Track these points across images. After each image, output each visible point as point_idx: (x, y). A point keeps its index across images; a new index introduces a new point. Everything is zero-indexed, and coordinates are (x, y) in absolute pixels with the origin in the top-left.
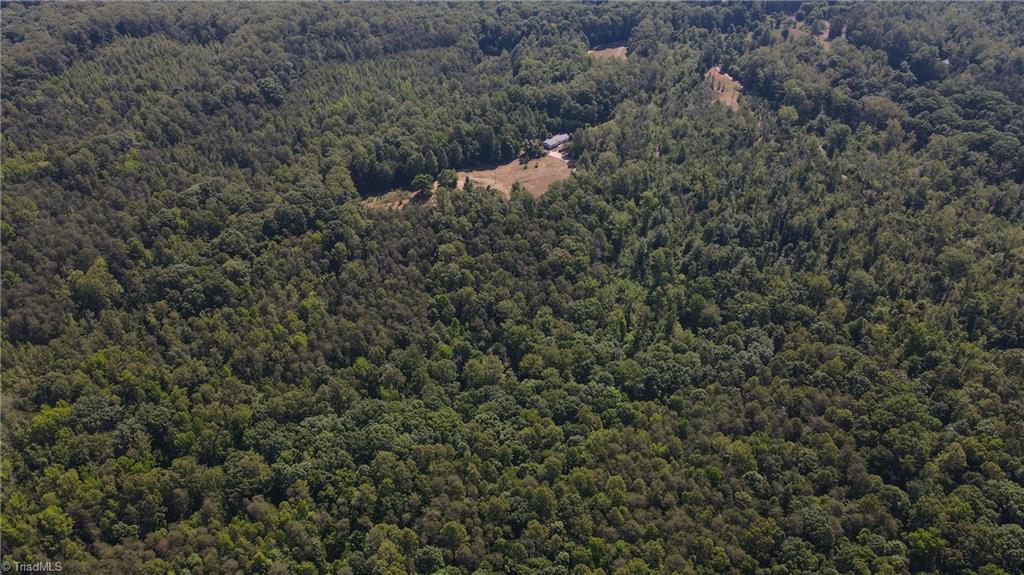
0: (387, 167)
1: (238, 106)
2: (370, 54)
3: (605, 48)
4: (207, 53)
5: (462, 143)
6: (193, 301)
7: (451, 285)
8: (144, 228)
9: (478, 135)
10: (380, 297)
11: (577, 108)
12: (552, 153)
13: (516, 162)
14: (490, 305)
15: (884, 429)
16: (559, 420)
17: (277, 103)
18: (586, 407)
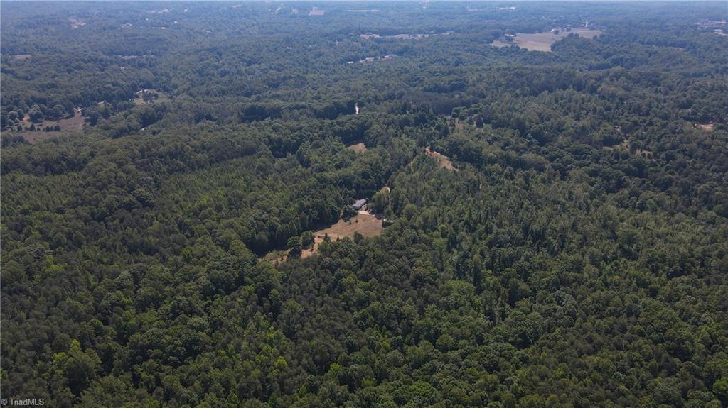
0: (264, 236)
1: (123, 213)
2: (201, 166)
3: (350, 146)
4: (66, 179)
5: (307, 213)
6: (177, 354)
7: (362, 303)
8: (97, 311)
9: (315, 206)
10: (319, 321)
11: (364, 182)
12: (360, 212)
13: (341, 222)
14: (396, 311)
15: (664, 331)
16: (490, 371)
17: (151, 206)
18: (501, 359)
